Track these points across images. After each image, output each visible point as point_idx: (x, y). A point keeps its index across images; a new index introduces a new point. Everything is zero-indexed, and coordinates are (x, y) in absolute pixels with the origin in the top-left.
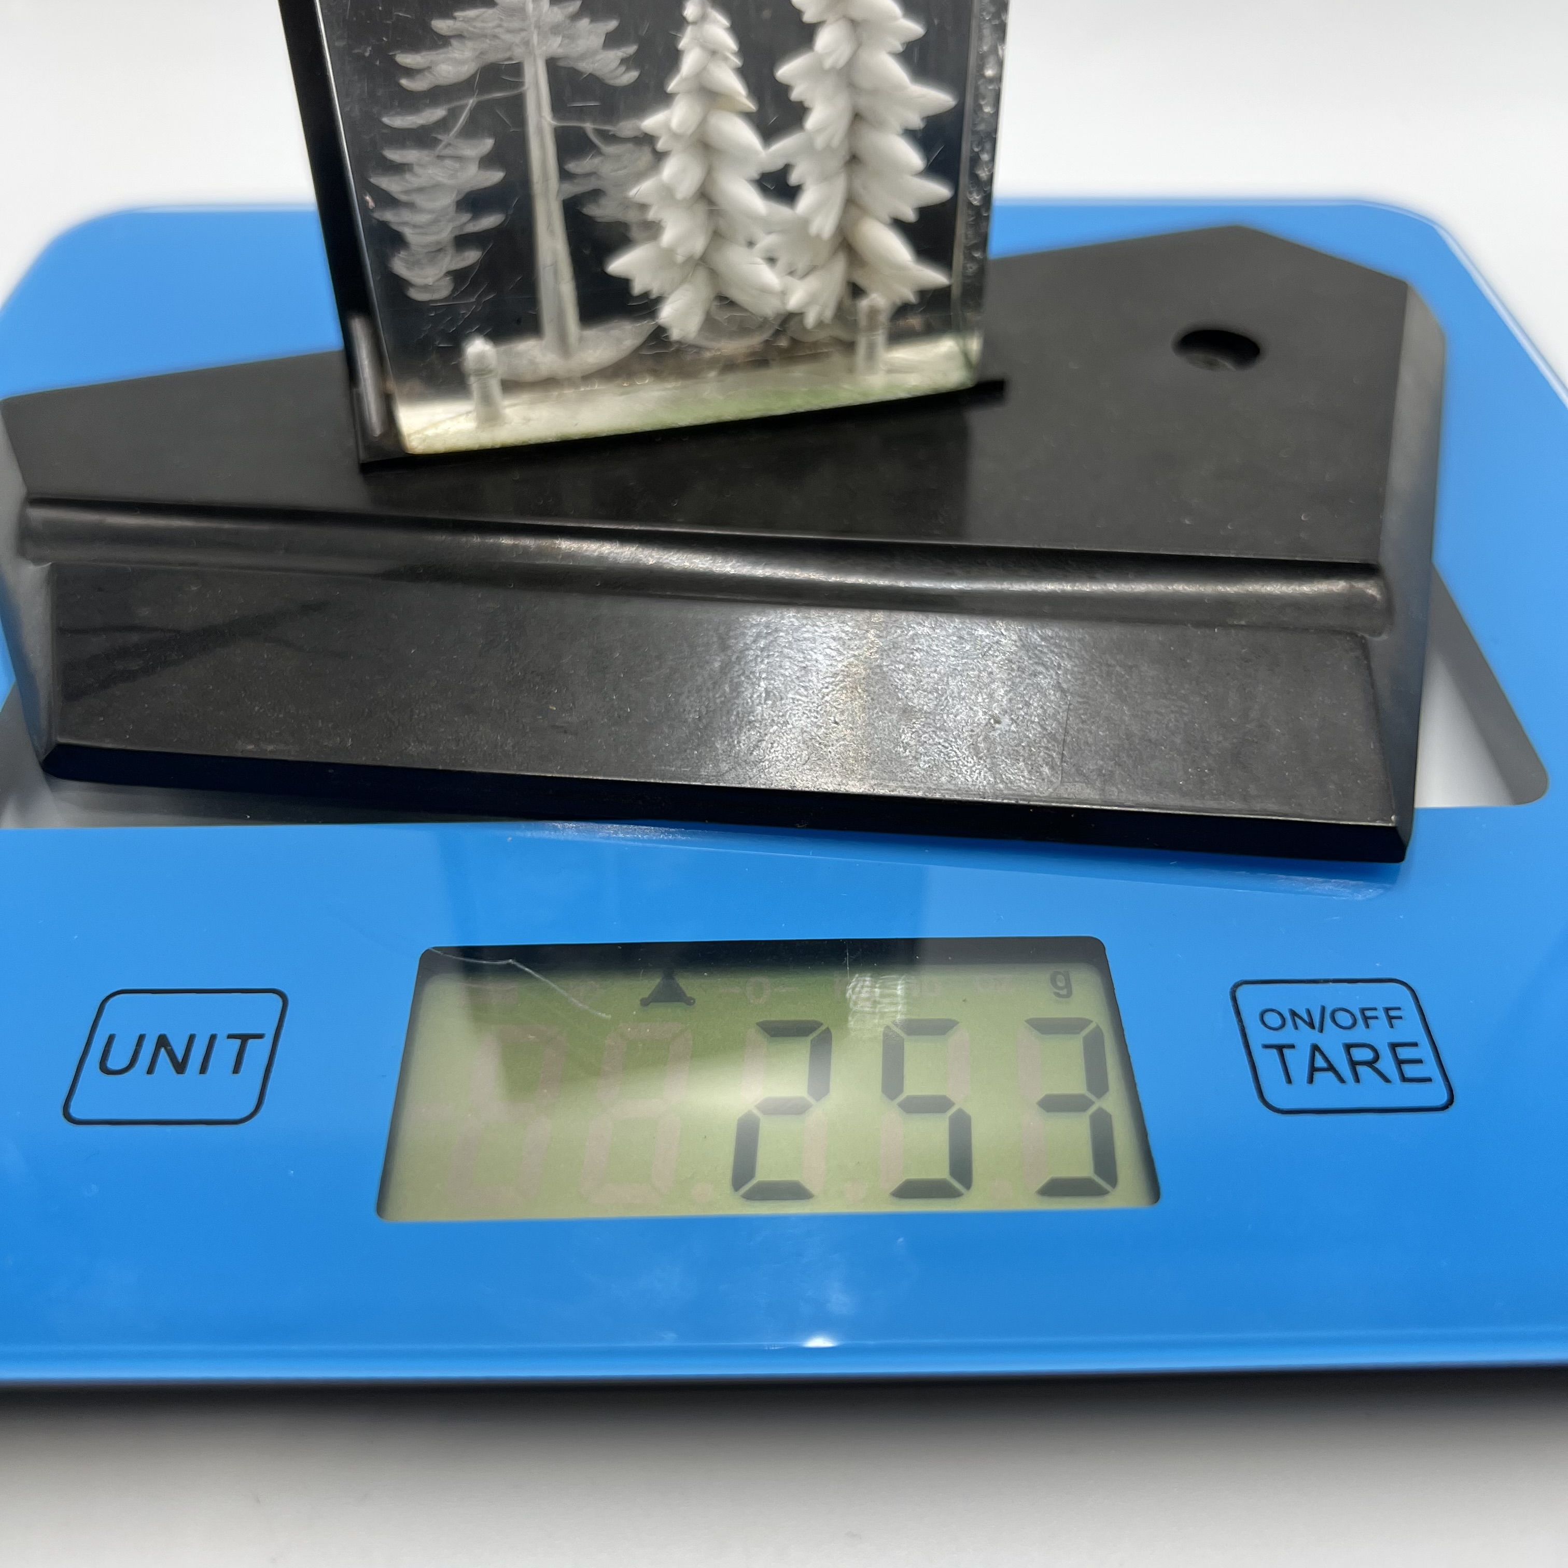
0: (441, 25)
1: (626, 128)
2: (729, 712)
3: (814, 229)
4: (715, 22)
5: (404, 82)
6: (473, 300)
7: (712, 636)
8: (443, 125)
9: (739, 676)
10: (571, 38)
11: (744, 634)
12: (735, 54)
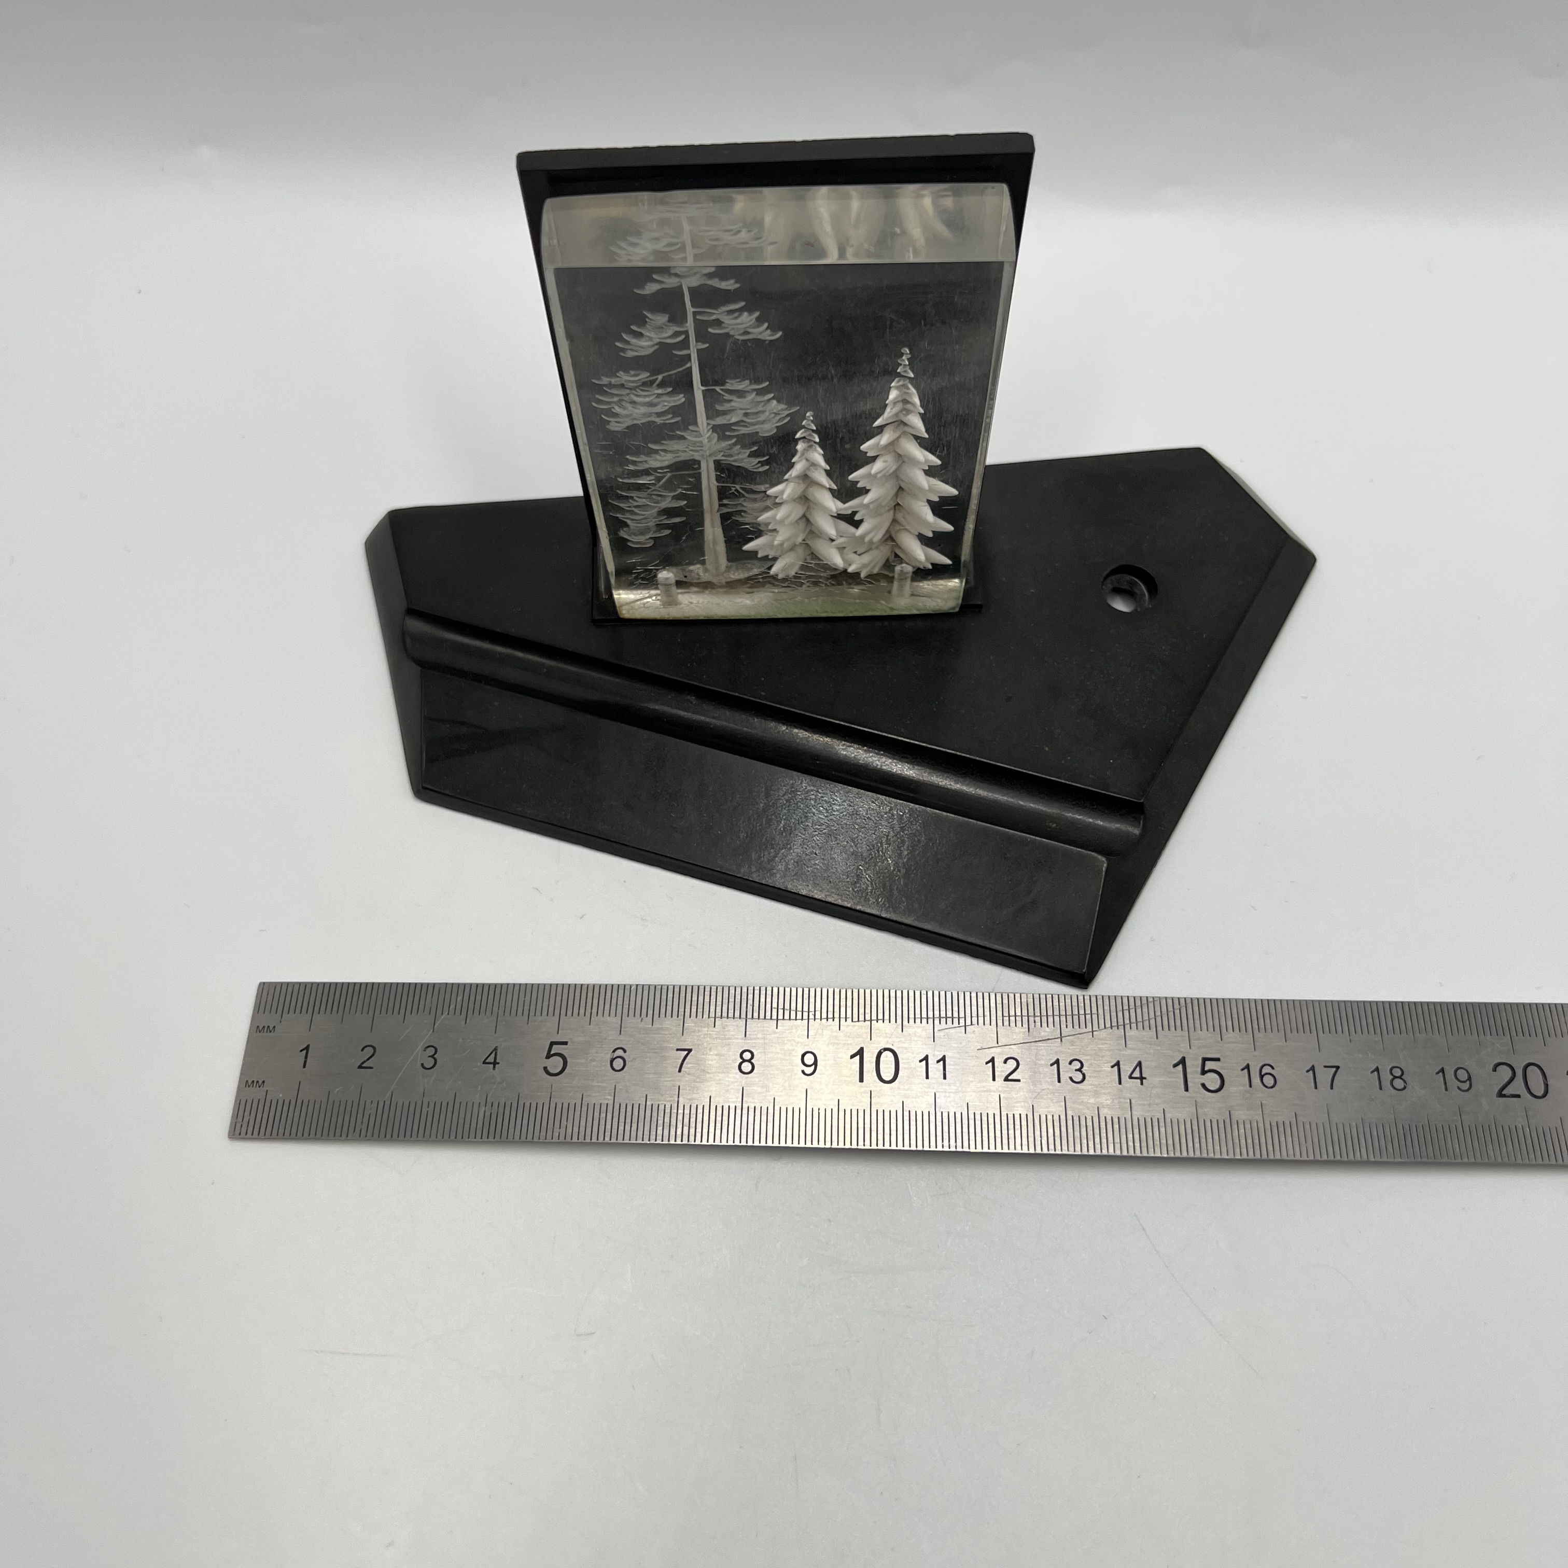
2: (763, 835)
7: (762, 787)
9: (772, 816)
11: (779, 789)
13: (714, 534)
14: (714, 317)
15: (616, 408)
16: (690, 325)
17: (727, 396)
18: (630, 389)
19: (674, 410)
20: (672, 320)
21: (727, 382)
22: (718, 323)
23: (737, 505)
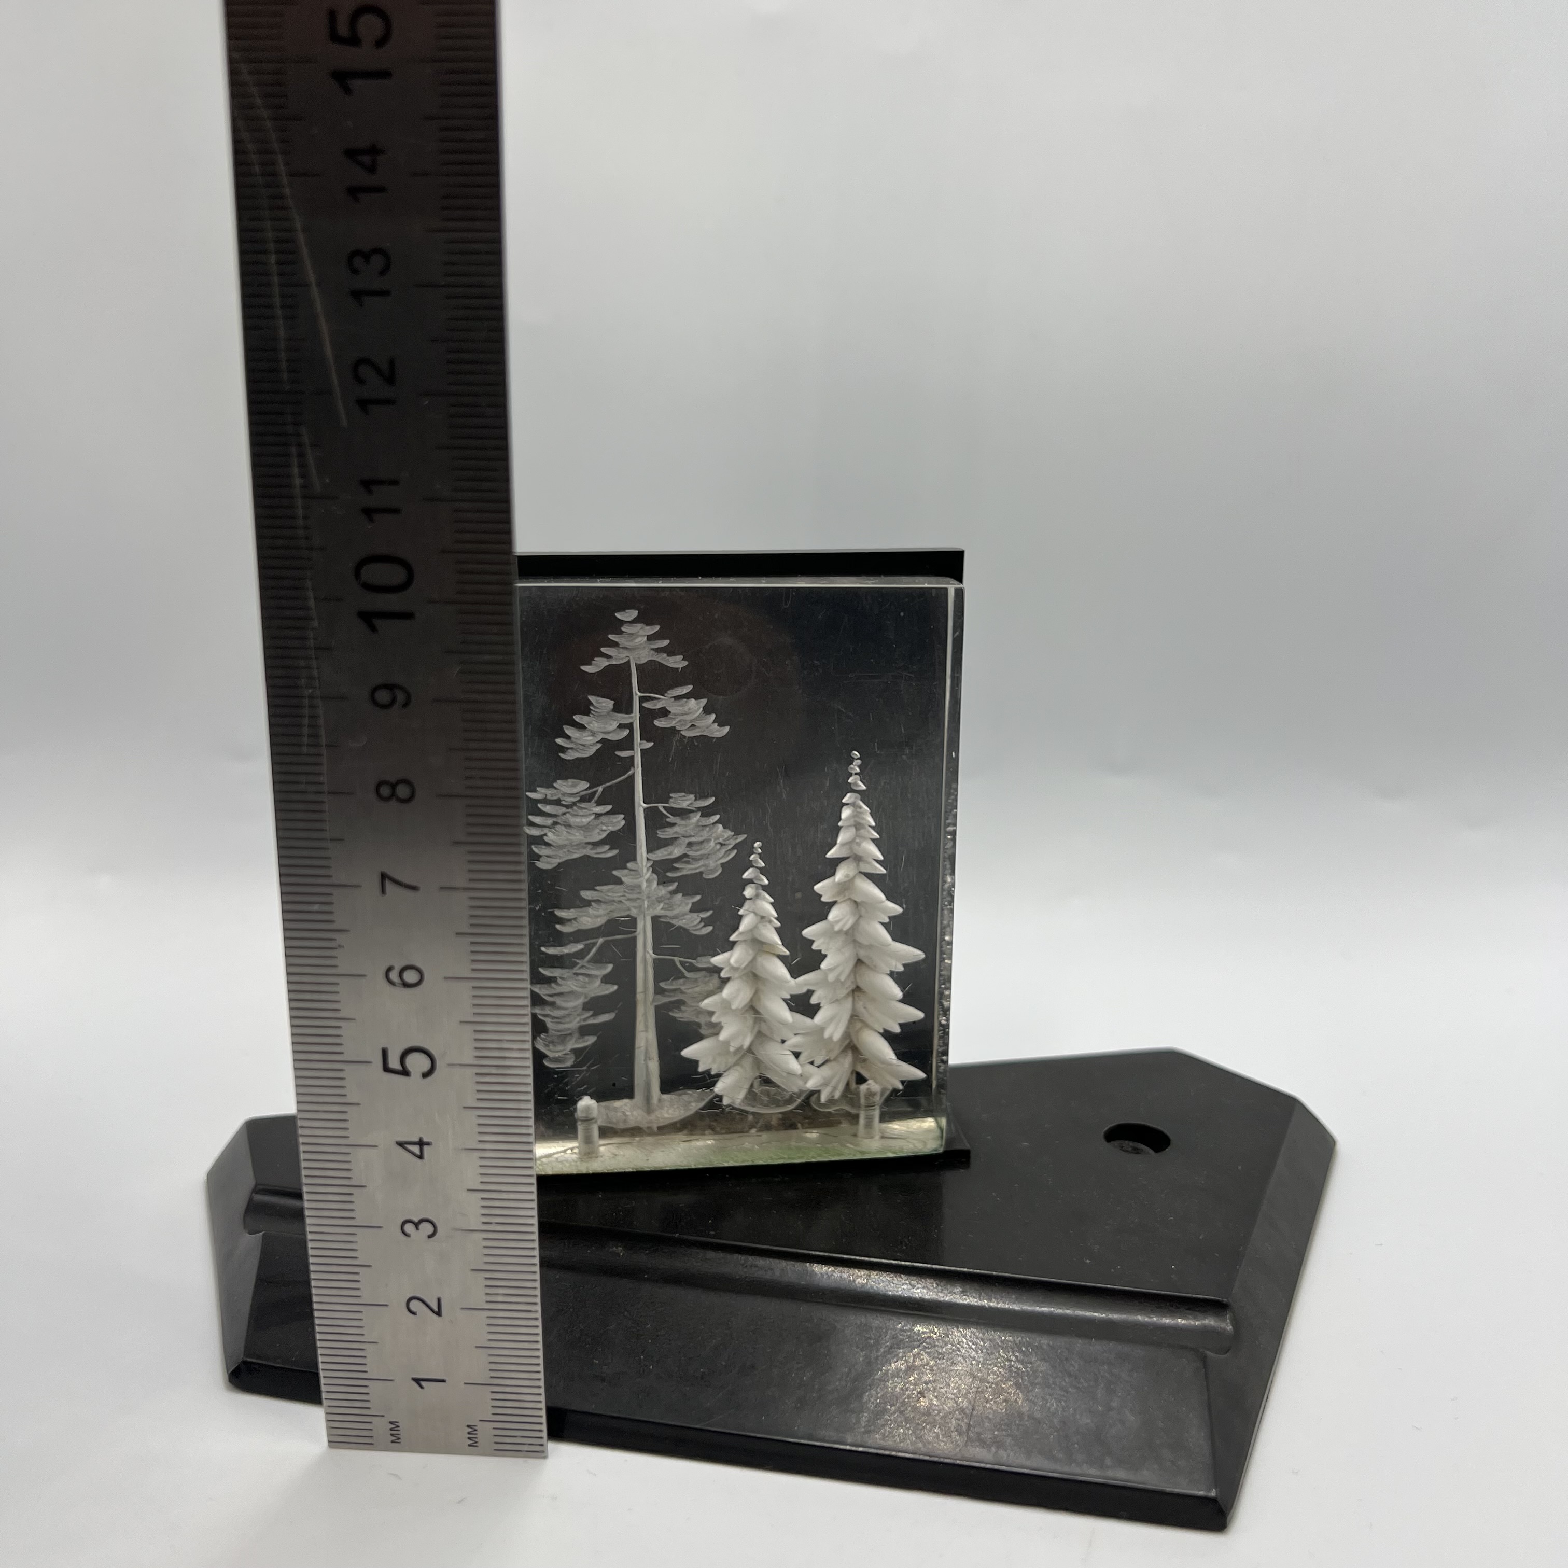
0: (586, 894)
1: (701, 962)
3: (827, 1034)
4: (764, 899)
5: (558, 926)
6: (584, 1068)
8: (581, 954)
10: (670, 907)
12: (776, 919)
13: (647, 1040)
14: (659, 705)
15: (550, 834)
16: (635, 718)
17: (671, 819)
18: (567, 807)
19: (612, 839)
20: (617, 709)
21: (671, 798)
22: (664, 713)
23: (674, 990)
